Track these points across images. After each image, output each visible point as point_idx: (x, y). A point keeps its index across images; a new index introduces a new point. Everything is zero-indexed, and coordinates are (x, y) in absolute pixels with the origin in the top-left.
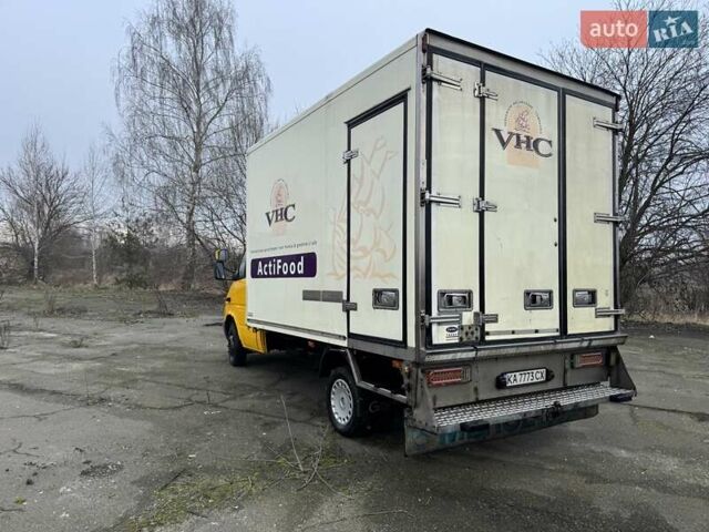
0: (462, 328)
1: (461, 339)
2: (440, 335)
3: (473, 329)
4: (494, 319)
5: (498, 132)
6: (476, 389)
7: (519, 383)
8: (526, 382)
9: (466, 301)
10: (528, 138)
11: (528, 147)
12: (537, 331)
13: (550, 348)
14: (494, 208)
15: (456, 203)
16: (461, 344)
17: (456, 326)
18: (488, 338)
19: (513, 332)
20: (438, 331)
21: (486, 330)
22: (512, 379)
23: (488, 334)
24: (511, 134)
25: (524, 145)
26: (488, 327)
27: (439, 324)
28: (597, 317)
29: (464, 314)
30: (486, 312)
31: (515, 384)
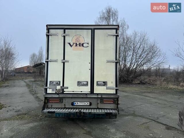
0: (56, 90)
1: (56, 92)
2: (49, 91)
3: (60, 90)
4: (67, 88)
5: (69, 44)
6: (65, 105)
7: (79, 105)
8: (82, 105)
9: (58, 83)
10: (80, 44)
11: (80, 45)
12: (81, 92)
13: (85, 96)
14: (68, 62)
15: (56, 61)
16: (56, 93)
17: (55, 89)
18: (64, 92)
19: (73, 92)
20: (49, 90)
21: (64, 90)
22: (77, 104)
23: (65, 91)
24: (74, 43)
25: (78, 46)
26: (65, 90)
27: (50, 88)
28: (107, 89)
29: (57, 86)
30: (64, 86)
31: (78, 105)
